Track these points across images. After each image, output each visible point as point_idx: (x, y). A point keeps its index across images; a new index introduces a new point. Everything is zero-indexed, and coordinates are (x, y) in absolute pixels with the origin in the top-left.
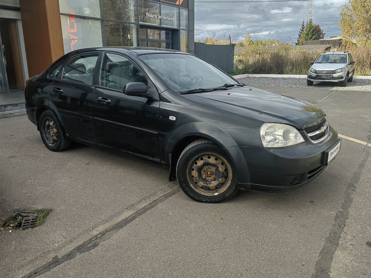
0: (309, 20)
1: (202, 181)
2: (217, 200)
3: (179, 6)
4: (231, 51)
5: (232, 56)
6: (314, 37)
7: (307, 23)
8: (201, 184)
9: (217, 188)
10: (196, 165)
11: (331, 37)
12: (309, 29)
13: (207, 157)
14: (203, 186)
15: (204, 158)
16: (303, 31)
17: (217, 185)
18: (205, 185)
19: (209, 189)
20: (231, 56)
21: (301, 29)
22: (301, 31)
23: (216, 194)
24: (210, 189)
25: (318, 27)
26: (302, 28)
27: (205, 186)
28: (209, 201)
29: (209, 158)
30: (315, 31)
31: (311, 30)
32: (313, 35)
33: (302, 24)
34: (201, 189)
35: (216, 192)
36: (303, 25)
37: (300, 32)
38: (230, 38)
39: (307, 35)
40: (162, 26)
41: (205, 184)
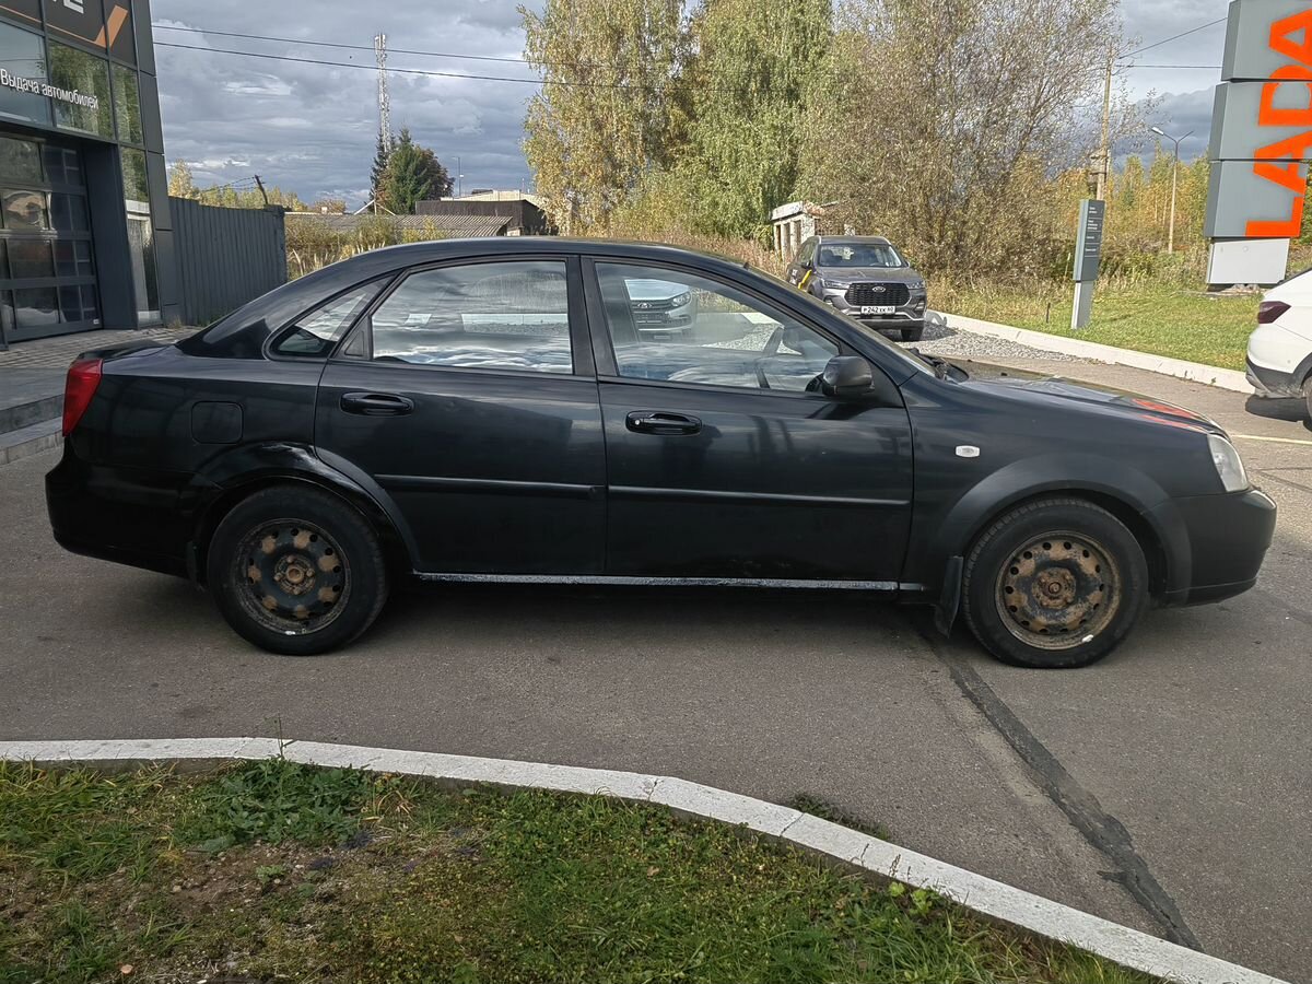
0: (398, 135)
1: (1041, 614)
2: (1094, 654)
3: (107, 53)
4: (275, 232)
5: (279, 249)
6: (423, 188)
7: (393, 143)
8: (1039, 624)
9: (1083, 624)
10: (1015, 576)
11: (473, 193)
12: (403, 160)
13: (1040, 546)
14: (1048, 626)
15: (1034, 551)
16: (385, 167)
17: (1084, 614)
18: (1053, 622)
19: (1063, 631)
20: (276, 251)
21: (378, 160)
22: (377, 168)
23: (1087, 639)
24: (1066, 630)
25: (431, 157)
26: (380, 156)
27: (1053, 626)
28: (1074, 662)
29: (1047, 546)
30: (422, 170)
31: (412, 167)
32: (419, 183)
33: (377, 143)
34: (1042, 637)
35: (1086, 633)
36: (382, 148)
37: (375, 170)
38: (259, 183)
39: (401, 179)
40: (59, 126)
41: (1051, 618)
